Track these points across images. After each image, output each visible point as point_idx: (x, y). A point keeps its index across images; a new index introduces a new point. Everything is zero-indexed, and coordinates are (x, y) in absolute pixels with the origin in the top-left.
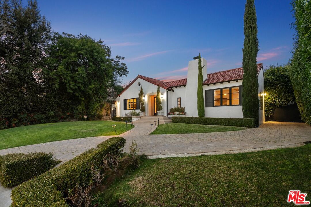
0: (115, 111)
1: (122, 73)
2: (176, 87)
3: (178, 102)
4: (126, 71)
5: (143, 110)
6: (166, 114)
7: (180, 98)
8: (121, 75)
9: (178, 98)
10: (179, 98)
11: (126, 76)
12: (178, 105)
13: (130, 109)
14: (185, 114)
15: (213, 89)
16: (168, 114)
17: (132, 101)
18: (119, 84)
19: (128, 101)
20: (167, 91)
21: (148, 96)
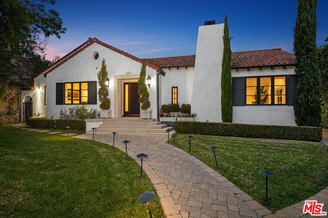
0: (29, 104)
1: (49, 29)
2: (170, 68)
3: (172, 93)
4: (59, 27)
5: (106, 105)
6: (155, 116)
7: (177, 87)
8: (48, 34)
9: (173, 88)
10: (175, 87)
11: (59, 37)
12: (172, 99)
13: (72, 104)
14: (193, 116)
15: (245, 77)
16: (160, 115)
17: (76, 87)
18: (38, 52)
19: (68, 86)
20: (158, 73)
21: (117, 80)
